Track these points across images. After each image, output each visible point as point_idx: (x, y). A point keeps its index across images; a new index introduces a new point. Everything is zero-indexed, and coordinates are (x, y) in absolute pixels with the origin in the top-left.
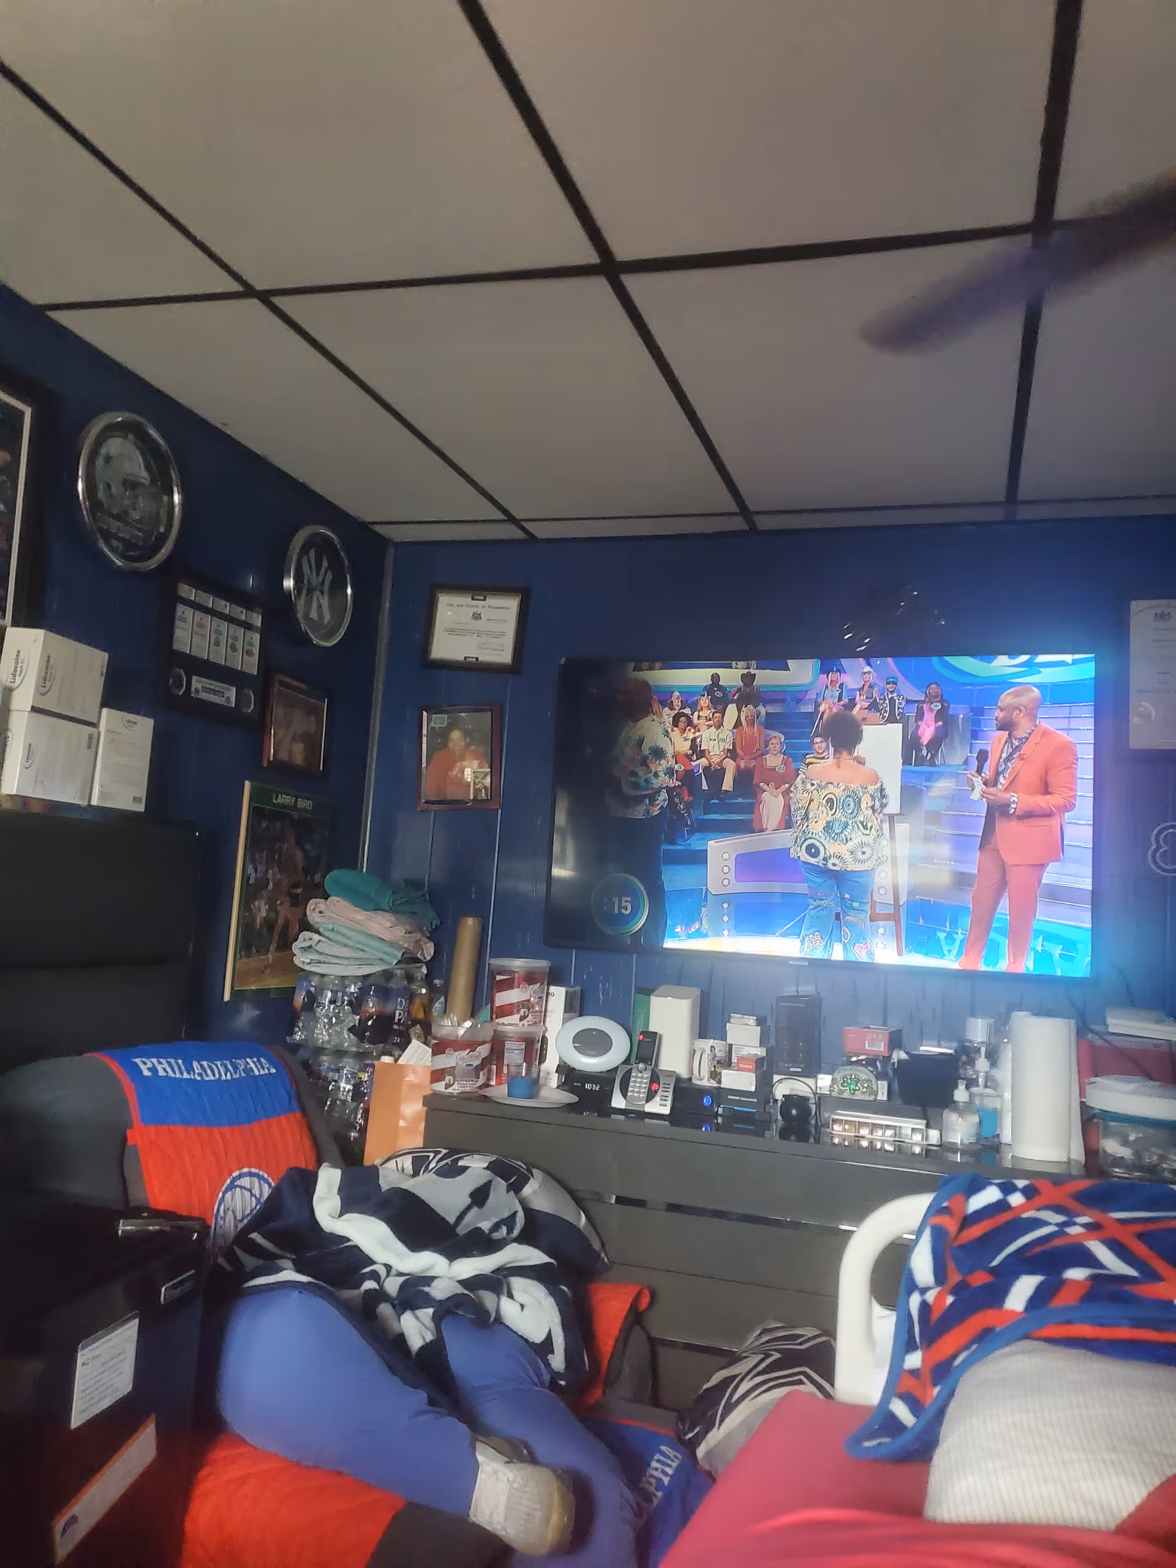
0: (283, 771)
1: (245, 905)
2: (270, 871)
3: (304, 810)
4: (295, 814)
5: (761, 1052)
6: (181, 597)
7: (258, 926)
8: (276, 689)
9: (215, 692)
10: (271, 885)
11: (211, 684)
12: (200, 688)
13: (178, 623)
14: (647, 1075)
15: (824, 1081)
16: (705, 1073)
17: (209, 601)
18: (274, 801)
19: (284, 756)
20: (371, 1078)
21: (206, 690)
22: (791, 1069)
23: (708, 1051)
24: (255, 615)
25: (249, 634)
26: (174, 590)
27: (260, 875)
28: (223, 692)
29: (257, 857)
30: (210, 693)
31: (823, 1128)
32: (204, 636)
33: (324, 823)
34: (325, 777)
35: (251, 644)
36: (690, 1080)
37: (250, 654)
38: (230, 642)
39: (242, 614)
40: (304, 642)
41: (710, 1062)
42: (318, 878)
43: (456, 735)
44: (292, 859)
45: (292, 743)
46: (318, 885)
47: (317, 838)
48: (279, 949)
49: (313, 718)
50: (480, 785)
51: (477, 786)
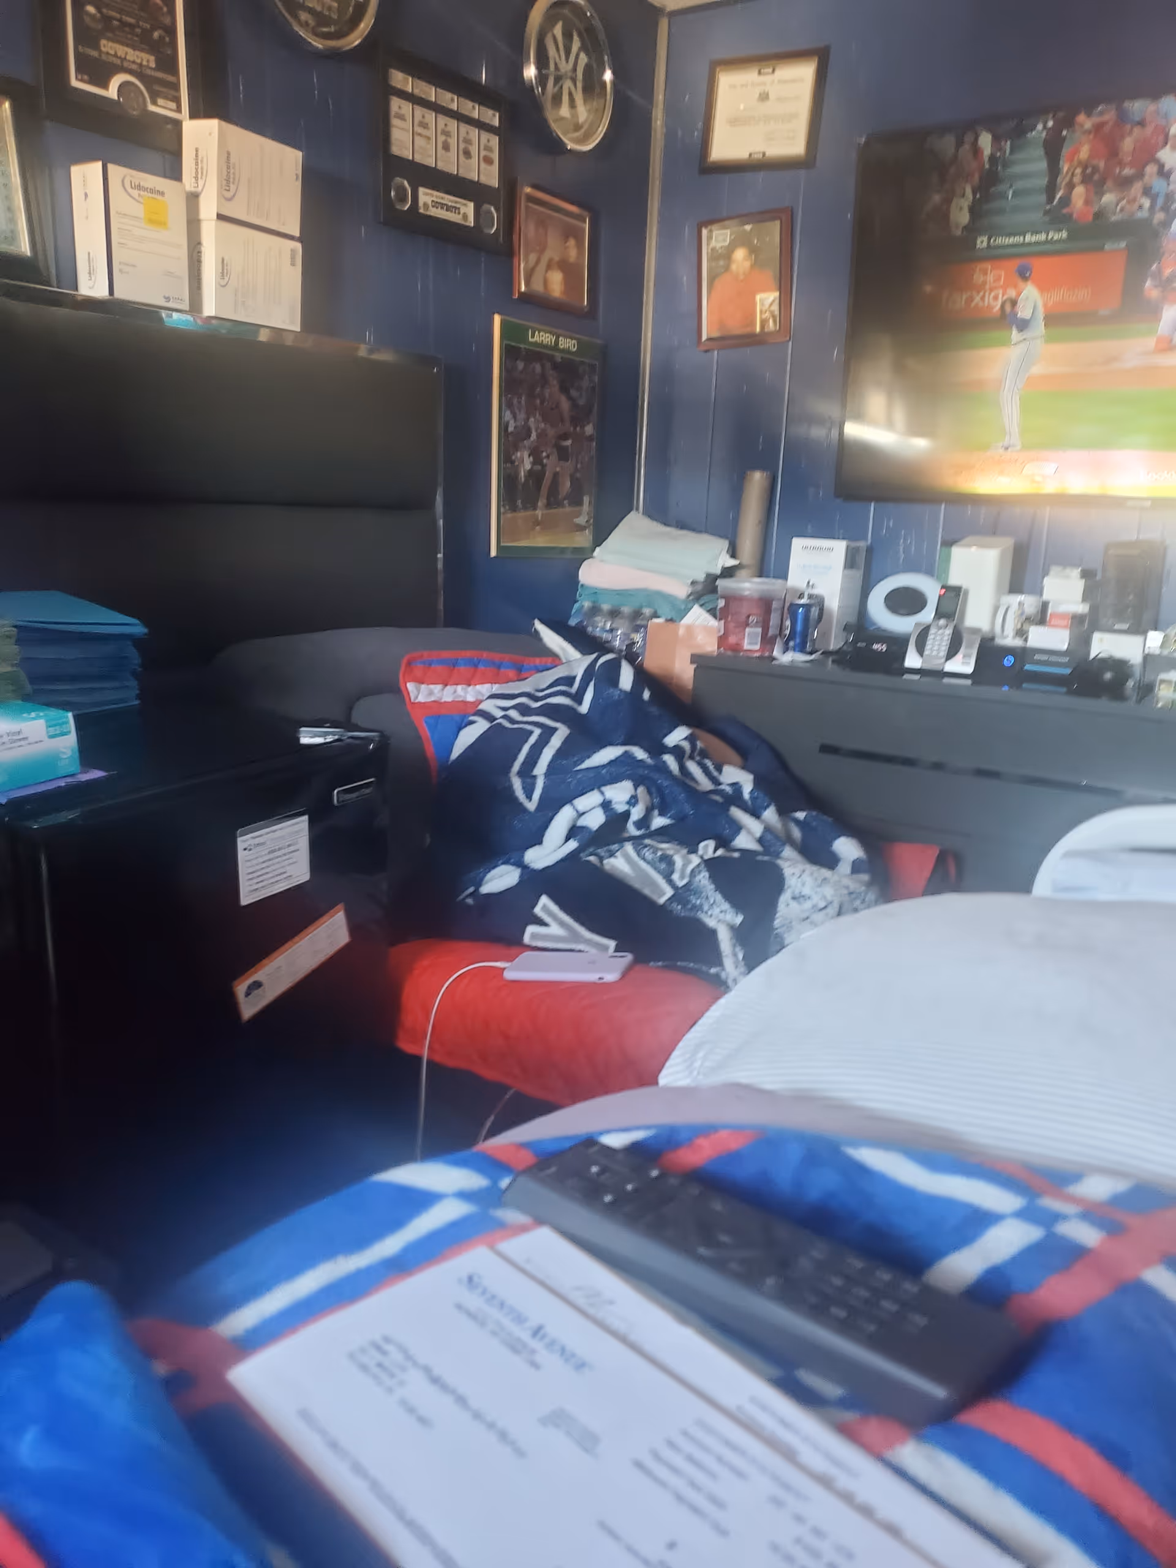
0: (535, 303)
1: (506, 458)
2: (532, 419)
3: (566, 351)
4: (558, 357)
5: (1082, 608)
6: (394, 88)
7: (523, 480)
8: (523, 205)
9: (449, 209)
10: (534, 436)
11: (442, 198)
12: (430, 203)
13: (395, 122)
14: (949, 631)
15: (1154, 640)
16: (1010, 629)
17: (431, 93)
18: (532, 340)
19: (538, 287)
20: (644, 639)
21: (436, 204)
22: (1117, 626)
23: (1014, 607)
24: (490, 112)
25: (485, 136)
26: (386, 78)
27: (521, 423)
28: (459, 208)
29: (515, 401)
30: (442, 208)
31: (1147, 690)
32: (429, 138)
33: (592, 367)
34: (591, 313)
35: (488, 148)
36: (993, 639)
37: (488, 161)
38: (462, 146)
39: (474, 110)
40: (555, 147)
41: (1017, 619)
42: (589, 429)
43: (740, 254)
44: (558, 406)
45: (546, 271)
46: (590, 438)
47: (585, 383)
48: (549, 505)
49: (572, 242)
50: (767, 314)
51: (764, 316)
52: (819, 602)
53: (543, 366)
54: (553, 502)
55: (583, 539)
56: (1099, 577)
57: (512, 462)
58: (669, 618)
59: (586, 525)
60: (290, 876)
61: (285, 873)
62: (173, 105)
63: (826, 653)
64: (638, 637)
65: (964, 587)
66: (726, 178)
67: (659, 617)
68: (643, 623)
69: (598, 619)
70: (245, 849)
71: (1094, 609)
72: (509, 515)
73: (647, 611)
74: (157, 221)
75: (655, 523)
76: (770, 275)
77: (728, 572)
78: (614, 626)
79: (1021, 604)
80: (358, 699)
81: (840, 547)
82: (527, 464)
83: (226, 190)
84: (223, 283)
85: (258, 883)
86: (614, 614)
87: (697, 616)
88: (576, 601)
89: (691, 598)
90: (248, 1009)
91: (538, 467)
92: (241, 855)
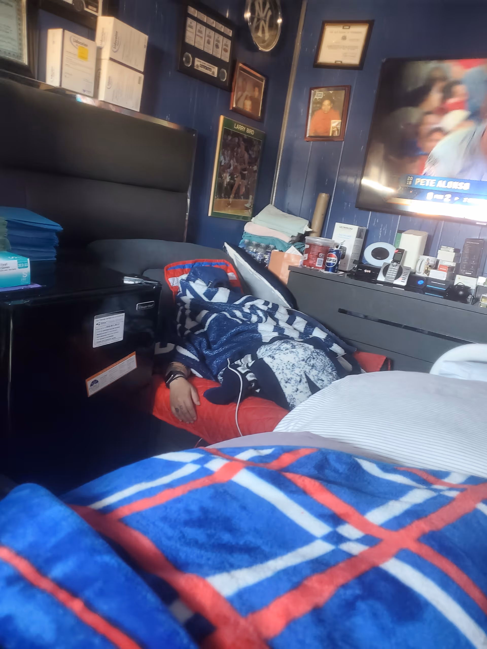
0: (238, 113)
1: (219, 175)
2: (232, 161)
3: (250, 134)
4: (246, 136)
5: (453, 265)
6: (189, 14)
7: (225, 185)
8: (238, 71)
9: (207, 68)
10: (232, 168)
11: (205, 64)
12: (199, 65)
13: (188, 29)
14: (397, 268)
15: (481, 280)
16: (422, 270)
17: (205, 18)
18: (235, 128)
19: (240, 106)
20: (269, 258)
21: (202, 66)
22: (466, 273)
23: (426, 260)
24: (229, 30)
25: (226, 40)
26: (186, 10)
27: (227, 162)
28: (211, 69)
29: (226, 153)
30: (204, 68)
31: (476, 300)
32: (201, 37)
33: (259, 142)
34: (261, 120)
35: (226, 45)
36: (415, 273)
37: (226, 51)
38: (216, 42)
39: (222, 28)
40: (253, 48)
41: (426, 266)
42: (255, 168)
43: (327, 103)
44: (243, 157)
45: (245, 100)
46: (255, 171)
47: (255, 149)
48: (235, 197)
49: (257, 89)
50: (335, 129)
51: (334, 129)
52: (343, 249)
53: (239, 140)
54: (237, 196)
55: (248, 213)
56: (461, 252)
57: (222, 178)
58: (281, 250)
59: (250, 207)
60: (115, 338)
61: (113, 336)
62: (95, 9)
63: (345, 272)
64: (266, 256)
65: (406, 250)
66: (324, 70)
67: (276, 249)
68: (270, 251)
69: (251, 247)
70: (97, 324)
71: (458, 265)
72: (218, 199)
73: (272, 246)
74: (83, 57)
75: (278, 210)
76: (338, 113)
77: (307, 234)
78: (257, 251)
79: (428, 259)
80: (145, 270)
81: (355, 229)
82: (228, 179)
83: (114, 48)
84: (109, 87)
85: (101, 339)
86: (258, 246)
87: (293, 251)
88: (242, 239)
89: (291, 243)
90: (91, 391)
91: (232, 181)
92: (95, 327)
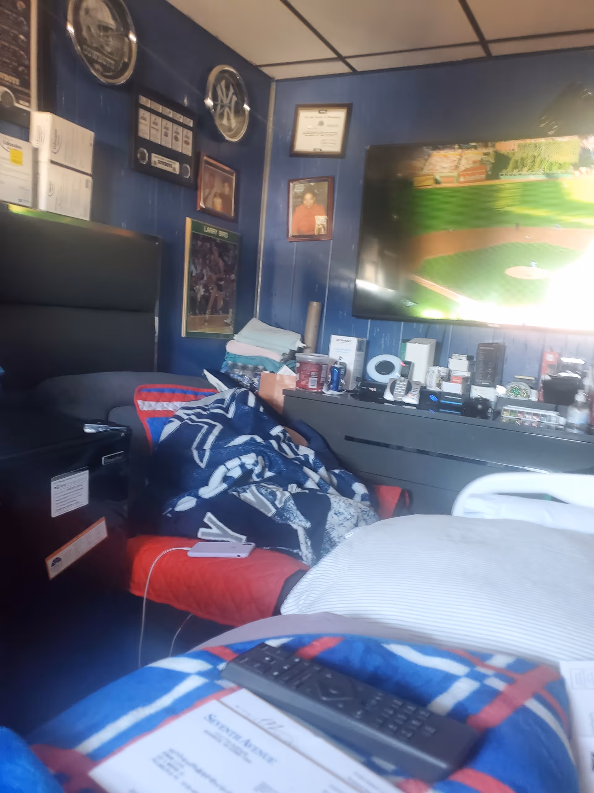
0: (208, 213)
1: (191, 288)
2: (205, 270)
3: (223, 238)
4: (218, 240)
5: (468, 374)
6: (141, 105)
7: (199, 300)
8: (203, 166)
9: (166, 165)
10: (205, 278)
11: (163, 159)
12: (157, 162)
13: (141, 121)
14: (405, 383)
15: (501, 390)
16: (434, 383)
17: (160, 108)
18: (205, 231)
19: (210, 206)
20: (259, 381)
21: (160, 162)
22: (483, 383)
23: (436, 372)
24: (189, 120)
25: (186, 131)
26: (137, 100)
27: (199, 271)
28: (171, 165)
29: (196, 261)
30: (163, 164)
31: (497, 414)
32: (157, 130)
33: (235, 246)
34: (235, 220)
35: (187, 137)
36: (425, 388)
37: (187, 143)
38: (174, 135)
39: (181, 118)
40: (219, 138)
41: (437, 378)
42: (233, 277)
43: (308, 196)
44: (217, 265)
45: (214, 198)
46: (233, 281)
47: (231, 254)
48: (212, 313)
49: (226, 184)
50: (321, 226)
51: (319, 227)
52: (344, 366)
53: (211, 245)
54: (214, 311)
55: (229, 330)
56: (475, 360)
57: (194, 291)
58: (272, 371)
59: (231, 323)
60: (78, 502)
61: (75, 500)
62: (27, 104)
63: (348, 391)
64: (256, 380)
65: (413, 362)
66: (302, 159)
67: (266, 370)
68: (259, 373)
69: (236, 370)
70: (55, 488)
71: (473, 374)
72: (192, 317)
73: (261, 367)
74: (17, 161)
75: (264, 324)
76: (322, 208)
77: (301, 350)
78: (244, 374)
79: (439, 371)
80: (112, 408)
81: (354, 341)
82: (202, 292)
83: (54, 148)
84: (50, 194)
85: (61, 506)
86: (244, 368)
87: (285, 371)
88: (225, 361)
89: (282, 361)
90: (53, 572)
91: (207, 294)
92: (53, 491)
